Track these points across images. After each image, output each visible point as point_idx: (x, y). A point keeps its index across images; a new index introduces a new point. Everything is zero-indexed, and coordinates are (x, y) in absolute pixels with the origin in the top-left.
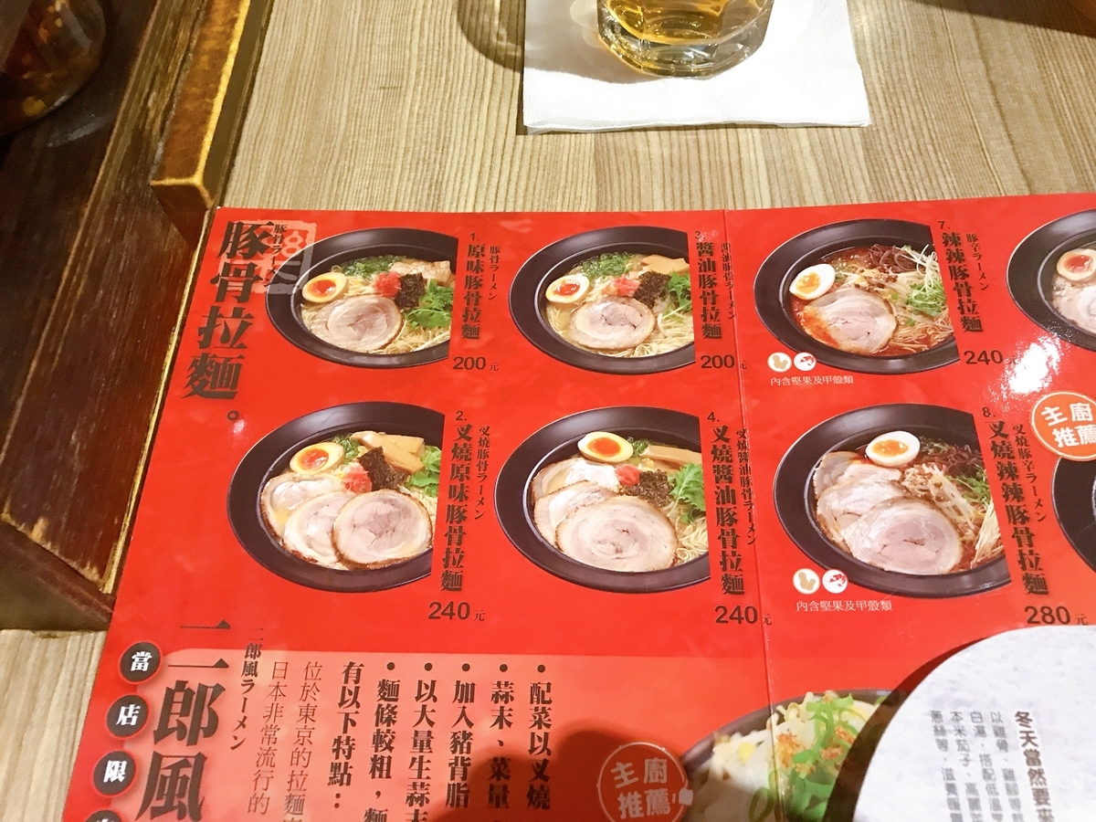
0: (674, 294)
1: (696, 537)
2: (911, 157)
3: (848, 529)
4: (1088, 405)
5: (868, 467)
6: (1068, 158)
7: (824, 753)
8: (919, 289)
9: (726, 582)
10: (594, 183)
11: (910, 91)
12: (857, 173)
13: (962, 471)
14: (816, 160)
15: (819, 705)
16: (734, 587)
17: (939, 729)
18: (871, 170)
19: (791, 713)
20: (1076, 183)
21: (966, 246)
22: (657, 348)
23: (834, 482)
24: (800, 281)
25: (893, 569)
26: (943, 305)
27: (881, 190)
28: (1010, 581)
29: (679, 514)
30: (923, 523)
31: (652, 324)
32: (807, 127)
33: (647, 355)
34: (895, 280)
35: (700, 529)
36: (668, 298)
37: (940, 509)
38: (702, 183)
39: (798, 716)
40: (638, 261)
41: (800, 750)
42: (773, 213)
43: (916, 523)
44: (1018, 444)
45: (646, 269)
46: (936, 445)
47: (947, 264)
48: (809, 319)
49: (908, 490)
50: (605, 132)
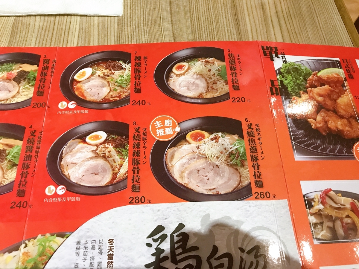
0: (29, 79)
1: (11, 175)
2: (134, 28)
3: (71, 169)
4: (171, 120)
5: (85, 145)
6: (191, 29)
7: (39, 259)
8: (122, 77)
9: (18, 192)
10: (10, 36)
11: (140, 4)
12: (113, 34)
13: (120, 146)
14: (98, 28)
15: (42, 239)
16: (21, 193)
17: (78, 248)
18: (118, 32)
19: (30, 244)
20: (191, 38)
21: (143, 61)
22: (16, 100)
23: (71, 151)
24: (79, 74)
25: (84, 185)
26: (129, 83)
27: (120, 40)
28: (127, 188)
29: (7, 166)
30: (100, 166)
31: (17, 90)
32: (98, 16)
33: (12, 103)
34: (113, 74)
35: (14, 171)
36: (26, 81)
37: (108, 161)
38: (52, 37)
39: (33, 245)
40: (18, 66)
41: (30, 258)
42: (77, 48)
43: (97, 166)
44: (143, 135)
45: (21, 69)
46: (113, 136)
47: (134, 68)
48: (78, 89)
49: (98, 154)
50: (19, 16)
